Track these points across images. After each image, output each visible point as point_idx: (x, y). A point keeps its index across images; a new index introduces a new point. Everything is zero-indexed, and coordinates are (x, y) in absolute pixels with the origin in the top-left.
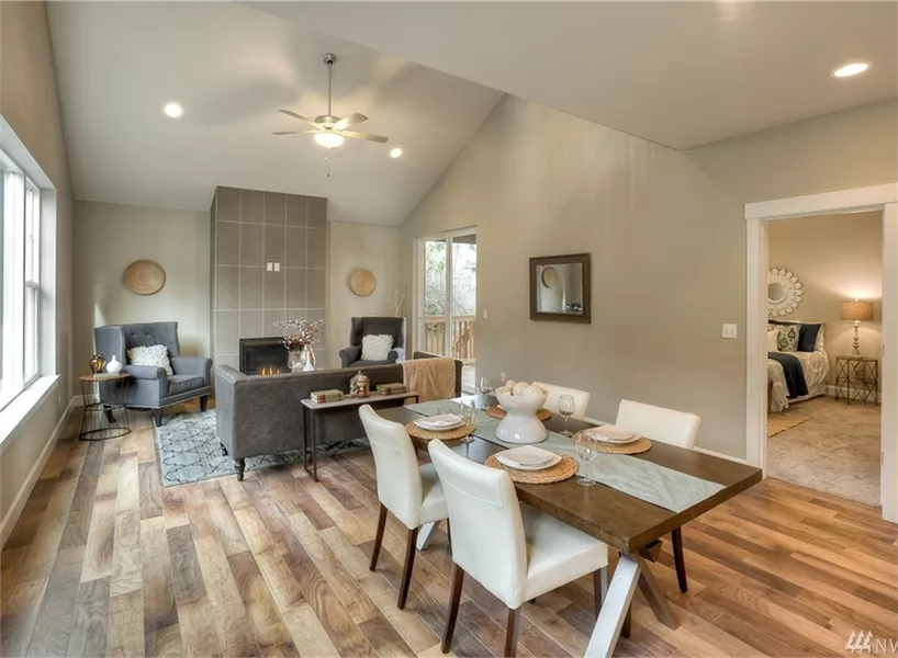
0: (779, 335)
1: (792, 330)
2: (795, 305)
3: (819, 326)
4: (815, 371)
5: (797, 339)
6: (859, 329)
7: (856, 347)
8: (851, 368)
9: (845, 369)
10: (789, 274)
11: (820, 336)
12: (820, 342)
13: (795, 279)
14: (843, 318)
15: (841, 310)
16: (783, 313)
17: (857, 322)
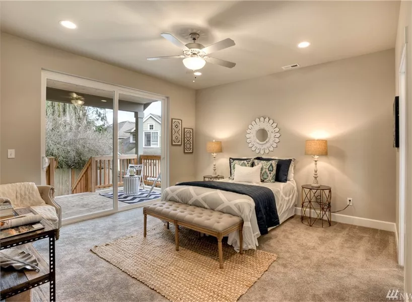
0: (262, 169)
1: (271, 165)
2: (275, 145)
3: (290, 161)
4: (287, 198)
5: (274, 172)
6: (318, 162)
7: (316, 178)
8: (312, 195)
9: (308, 195)
10: (271, 121)
11: (291, 169)
12: (291, 174)
13: (275, 125)
14: (306, 154)
15: (306, 148)
16: (267, 151)
17: (316, 157)
